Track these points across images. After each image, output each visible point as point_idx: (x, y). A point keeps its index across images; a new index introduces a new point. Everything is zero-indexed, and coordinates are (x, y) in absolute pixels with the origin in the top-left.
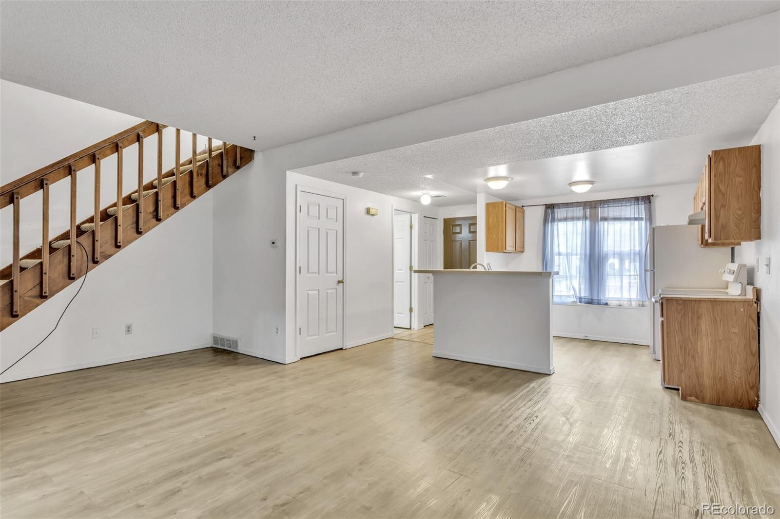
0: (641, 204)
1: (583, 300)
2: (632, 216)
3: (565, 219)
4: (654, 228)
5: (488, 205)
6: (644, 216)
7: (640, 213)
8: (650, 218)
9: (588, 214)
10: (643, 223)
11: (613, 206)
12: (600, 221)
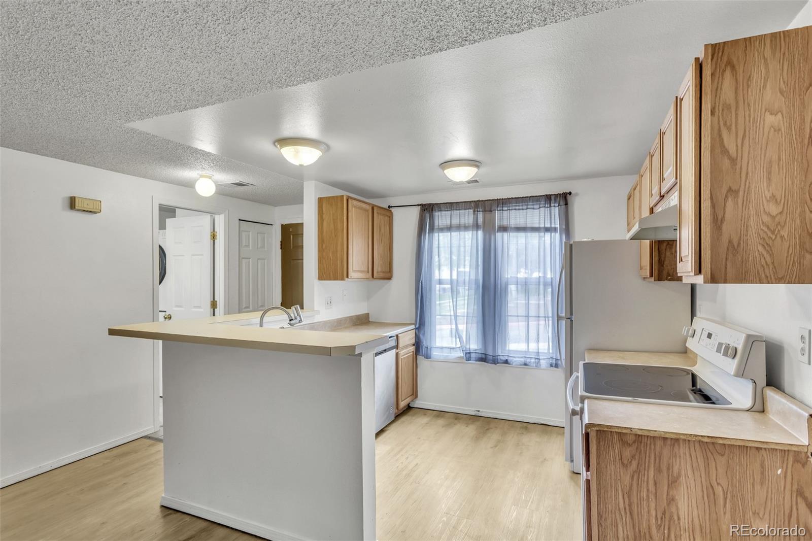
0: (555, 206)
1: (473, 356)
2: (542, 226)
3: (449, 228)
4: (571, 245)
5: (320, 200)
6: (558, 226)
7: (553, 221)
8: (567, 228)
9: (480, 221)
10: (557, 235)
11: (515, 209)
12: (497, 232)
